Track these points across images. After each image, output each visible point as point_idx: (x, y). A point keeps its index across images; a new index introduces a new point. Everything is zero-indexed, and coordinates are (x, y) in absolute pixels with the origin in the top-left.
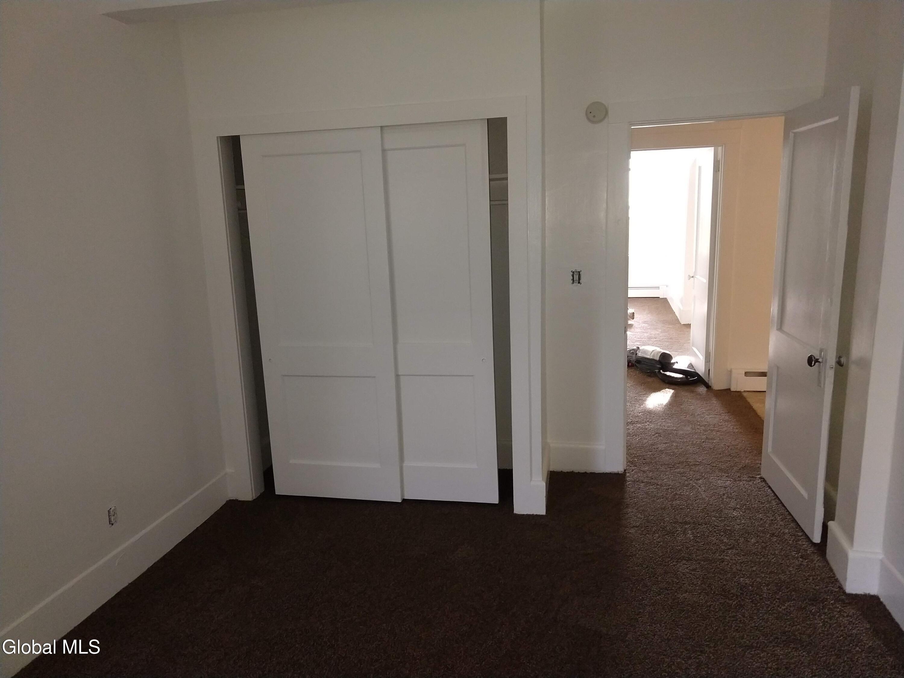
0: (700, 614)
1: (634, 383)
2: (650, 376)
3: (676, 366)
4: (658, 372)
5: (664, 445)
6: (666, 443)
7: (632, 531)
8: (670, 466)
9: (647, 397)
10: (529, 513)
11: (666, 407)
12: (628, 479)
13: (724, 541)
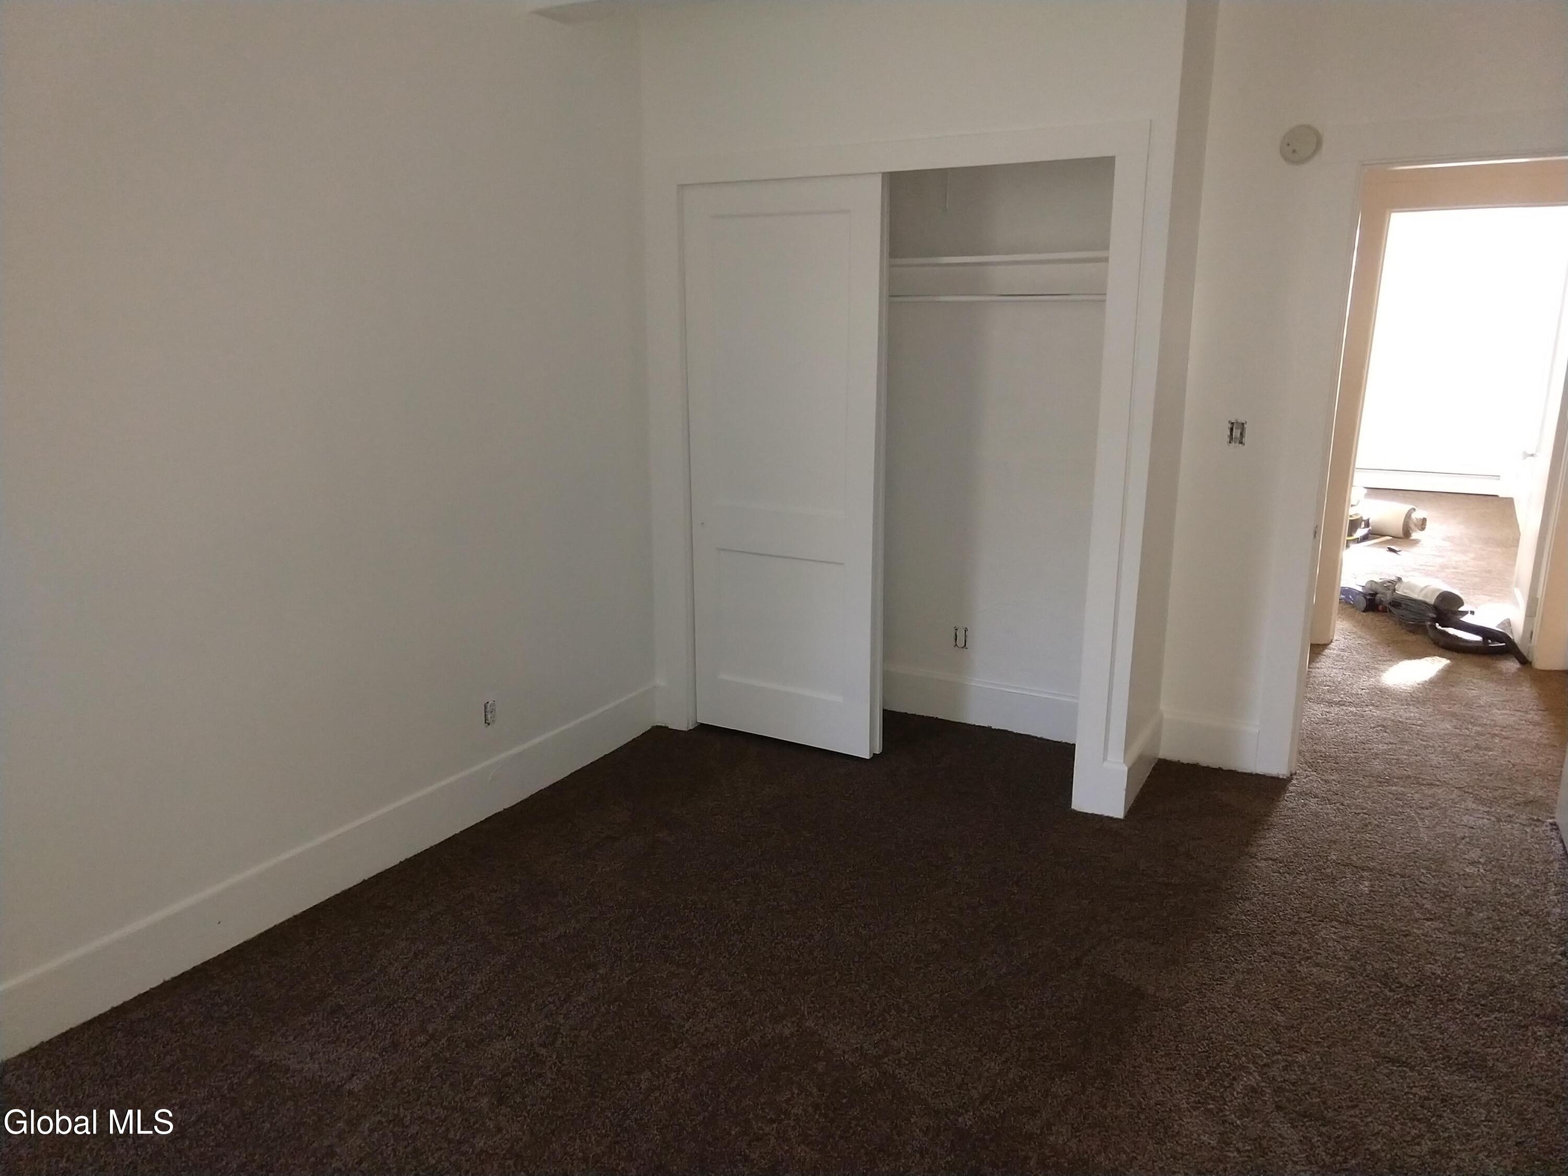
0: (1327, 1000)
1: (1376, 640)
2: (1413, 632)
3: (1467, 619)
4: (1430, 625)
5: (1385, 747)
6: (1391, 743)
7: (1263, 864)
8: (1380, 780)
9: (1391, 666)
10: (1096, 813)
11: (1420, 686)
12: (1291, 788)
13: (1426, 906)
